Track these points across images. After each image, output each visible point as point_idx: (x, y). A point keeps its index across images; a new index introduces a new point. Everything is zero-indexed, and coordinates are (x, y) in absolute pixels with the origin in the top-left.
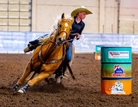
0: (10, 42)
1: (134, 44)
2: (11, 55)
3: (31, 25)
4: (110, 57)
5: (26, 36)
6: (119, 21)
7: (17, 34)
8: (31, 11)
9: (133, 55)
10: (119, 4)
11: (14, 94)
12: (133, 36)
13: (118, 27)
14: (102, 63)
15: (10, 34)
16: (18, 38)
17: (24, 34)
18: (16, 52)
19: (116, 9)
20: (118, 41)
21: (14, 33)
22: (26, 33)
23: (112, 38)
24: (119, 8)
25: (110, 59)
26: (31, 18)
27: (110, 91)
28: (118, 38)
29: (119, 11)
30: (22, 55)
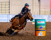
0: (2, 18)
2: (2, 22)
3: (9, 12)
4: (38, 23)
6: (40, 10)
7: (5, 15)
8: (9, 7)
10: (40, 5)
12: (45, 16)
13: (40, 13)
14: (35, 25)
15: (2, 15)
17: (7, 15)
21: (3, 15)
22: (8, 15)
23: (38, 16)
26: (9, 10)
28: (40, 16)
29: (40, 7)
30: (6, 22)
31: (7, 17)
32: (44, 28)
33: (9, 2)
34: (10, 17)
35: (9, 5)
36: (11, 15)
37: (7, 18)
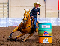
1: (53, 22)
3: (8, 15)
5: (6, 20)
6: (46, 12)
8: (8, 9)
9: (52, 26)
10: (46, 5)
11: (2, 44)
12: (52, 19)
13: (46, 15)
16: (3, 20)
18: (2, 26)
19: (45, 7)
20: (46, 21)
21: (1, 18)
23: (43, 19)
24: (46, 7)
25: (42, 29)
26: (8, 12)
27: (43, 42)
28: (46, 19)
29: (46, 8)
30: (5, 27)
31: (5, 20)
32: (50, 34)
33: (8, 3)
34: (9, 21)
35: (8, 6)
36: (10, 19)
37: (6, 22)
